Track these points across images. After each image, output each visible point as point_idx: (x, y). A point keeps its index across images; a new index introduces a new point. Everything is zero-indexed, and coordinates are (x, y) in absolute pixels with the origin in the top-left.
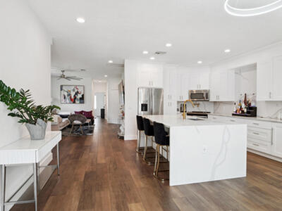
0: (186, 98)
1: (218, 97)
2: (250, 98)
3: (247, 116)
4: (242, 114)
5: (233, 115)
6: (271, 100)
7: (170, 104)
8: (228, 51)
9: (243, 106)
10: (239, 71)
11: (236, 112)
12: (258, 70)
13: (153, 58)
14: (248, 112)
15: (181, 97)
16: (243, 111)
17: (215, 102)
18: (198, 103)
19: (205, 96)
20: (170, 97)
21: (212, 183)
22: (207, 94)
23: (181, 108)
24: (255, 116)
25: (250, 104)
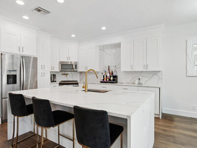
0: (57, 69)
1: (86, 68)
3: (113, 83)
4: (110, 82)
5: (101, 82)
6: (132, 70)
7: (43, 75)
8: (104, 28)
9: (108, 75)
10: (103, 48)
11: (103, 80)
12: (121, 48)
13: (26, 17)
15: (52, 68)
16: (110, 80)
17: (81, 72)
18: (66, 73)
19: (74, 67)
22: (76, 66)
23: (51, 78)
24: (117, 82)
25: (113, 73)
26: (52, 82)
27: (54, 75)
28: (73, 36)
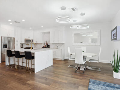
0: (24, 42)
1: (37, 42)
2: (47, 42)
5: (43, 48)
7: (17, 45)
8: (42, 26)
9: (46, 45)
10: (44, 33)
13: (11, 23)
14: (47, 47)
15: (21, 42)
16: (46, 47)
18: (28, 44)
19: (31, 41)
20: (17, 41)
21: (46, 69)
22: (32, 41)
23: (21, 46)
24: (49, 48)
25: (48, 44)
26: (21, 48)
27: (22, 45)
28: (31, 28)
